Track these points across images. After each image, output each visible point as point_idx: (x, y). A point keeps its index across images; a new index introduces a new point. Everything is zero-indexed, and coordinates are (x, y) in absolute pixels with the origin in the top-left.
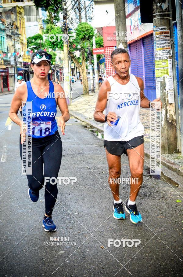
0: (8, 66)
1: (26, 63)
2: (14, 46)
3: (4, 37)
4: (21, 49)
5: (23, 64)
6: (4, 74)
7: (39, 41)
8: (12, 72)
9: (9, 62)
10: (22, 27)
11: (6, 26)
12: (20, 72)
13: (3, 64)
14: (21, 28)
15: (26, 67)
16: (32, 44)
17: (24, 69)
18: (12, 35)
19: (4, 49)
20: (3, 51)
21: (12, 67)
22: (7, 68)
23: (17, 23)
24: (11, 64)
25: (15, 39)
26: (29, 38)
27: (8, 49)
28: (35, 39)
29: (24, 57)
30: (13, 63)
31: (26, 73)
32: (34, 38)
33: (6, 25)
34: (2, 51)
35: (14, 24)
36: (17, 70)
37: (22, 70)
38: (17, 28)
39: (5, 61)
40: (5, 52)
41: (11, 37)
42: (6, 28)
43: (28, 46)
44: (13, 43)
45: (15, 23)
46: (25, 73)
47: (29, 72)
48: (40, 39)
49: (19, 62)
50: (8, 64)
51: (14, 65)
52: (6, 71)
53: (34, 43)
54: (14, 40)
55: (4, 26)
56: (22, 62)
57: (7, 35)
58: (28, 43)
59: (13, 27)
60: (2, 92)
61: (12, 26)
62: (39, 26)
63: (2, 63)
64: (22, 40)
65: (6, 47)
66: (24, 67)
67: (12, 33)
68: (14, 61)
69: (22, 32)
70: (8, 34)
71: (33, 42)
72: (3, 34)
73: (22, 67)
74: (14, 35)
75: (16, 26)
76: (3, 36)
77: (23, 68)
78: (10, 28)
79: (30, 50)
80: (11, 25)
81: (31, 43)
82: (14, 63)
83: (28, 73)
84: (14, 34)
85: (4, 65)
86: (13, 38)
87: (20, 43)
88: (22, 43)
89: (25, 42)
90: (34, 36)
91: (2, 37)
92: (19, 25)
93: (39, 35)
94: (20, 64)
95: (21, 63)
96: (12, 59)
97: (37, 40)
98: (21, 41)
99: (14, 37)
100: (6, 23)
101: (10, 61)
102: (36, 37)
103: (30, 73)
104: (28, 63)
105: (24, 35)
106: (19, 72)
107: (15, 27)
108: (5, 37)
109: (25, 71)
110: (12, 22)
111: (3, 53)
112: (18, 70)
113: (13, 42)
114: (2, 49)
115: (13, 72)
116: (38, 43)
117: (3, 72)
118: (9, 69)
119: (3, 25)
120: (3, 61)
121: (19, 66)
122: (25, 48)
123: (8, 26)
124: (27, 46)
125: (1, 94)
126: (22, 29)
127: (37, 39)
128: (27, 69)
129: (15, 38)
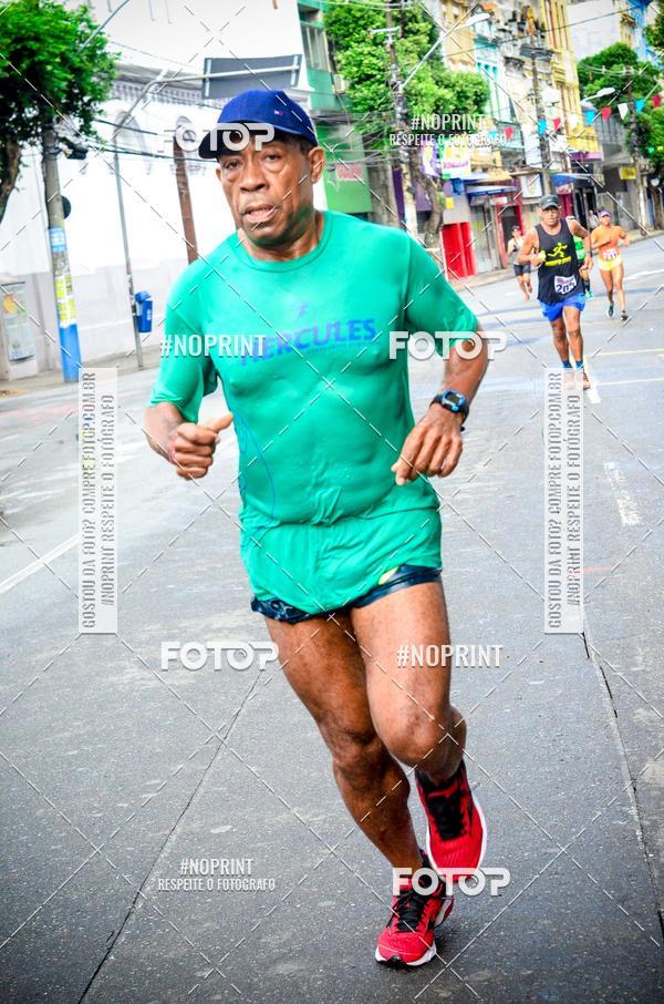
0: (518, 172)
1: (579, 154)
2: (535, 96)
3: (494, 68)
4: (560, 105)
5: (568, 159)
6: (504, 200)
7: (621, 70)
8: (532, 193)
9: (520, 157)
10: (556, 26)
11: (502, 25)
12: (561, 188)
13: (499, 164)
14: (553, 29)
15: (581, 171)
16: (597, 82)
17: (577, 176)
18: (523, 58)
19: (499, 111)
20: (498, 118)
21: (533, 172)
22: (514, 177)
23: (540, 13)
24: (528, 163)
25: (538, 70)
26: (587, 62)
27: (512, 111)
28: (609, 65)
29: (571, 134)
30: (533, 159)
31: (584, 190)
32: (604, 59)
33: (498, 22)
34: (495, 120)
35: (529, 15)
36: (550, 183)
37: (569, 183)
38: (539, 27)
39: (506, 155)
40: (504, 120)
41: (521, 66)
42: (501, 35)
43: (581, 90)
44: (531, 85)
45: (531, 12)
46: (581, 190)
47: (592, 188)
48: (626, 63)
49: (554, 153)
50: (516, 163)
51: (540, 166)
52: (514, 189)
53: (602, 79)
54: (535, 72)
55: (494, 28)
56: (568, 152)
57: (508, 60)
58: (583, 80)
59: (526, 27)
60: (503, 268)
61: (523, 22)
62: (619, 17)
63: (494, 161)
64: (562, 72)
65: (505, 104)
66: (574, 172)
67: (524, 49)
68: (539, 152)
69: (558, 44)
70: (509, 55)
71: (599, 76)
72: (492, 57)
73: (566, 171)
74: (533, 57)
75: (536, 24)
76: (492, 65)
77: (570, 174)
78: (515, 31)
79: (590, 105)
80: (519, 20)
81: (593, 82)
82: (540, 159)
83: (589, 190)
84: (534, 52)
85: (503, 168)
86: (528, 66)
87: (554, 85)
88: (561, 84)
89: (572, 78)
90: (602, 54)
91: (491, 69)
92: (544, 19)
93: (619, 46)
94: (559, 160)
95: (563, 155)
96: (532, 143)
97: (615, 66)
98: (557, 75)
99: (533, 64)
100: (498, 16)
101: (523, 152)
102: (611, 55)
103: (596, 190)
104: (587, 153)
105: (565, 54)
106: (558, 190)
107: (533, 27)
108: (501, 66)
109: (581, 184)
110: (519, 11)
111: (497, 123)
112: (555, 181)
113: (528, 84)
114: (492, 113)
115: (538, 192)
116: (617, 78)
117: (501, 194)
118: (523, 179)
119: (490, 23)
120: (497, 156)
121: (556, 167)
122: (572, 99)
123: (507, 28)
124: (578, 92)
125: (502, 276)
126: (557, 32)
127: (613, 63)
128: (583, 176)
129: (536, 66)
